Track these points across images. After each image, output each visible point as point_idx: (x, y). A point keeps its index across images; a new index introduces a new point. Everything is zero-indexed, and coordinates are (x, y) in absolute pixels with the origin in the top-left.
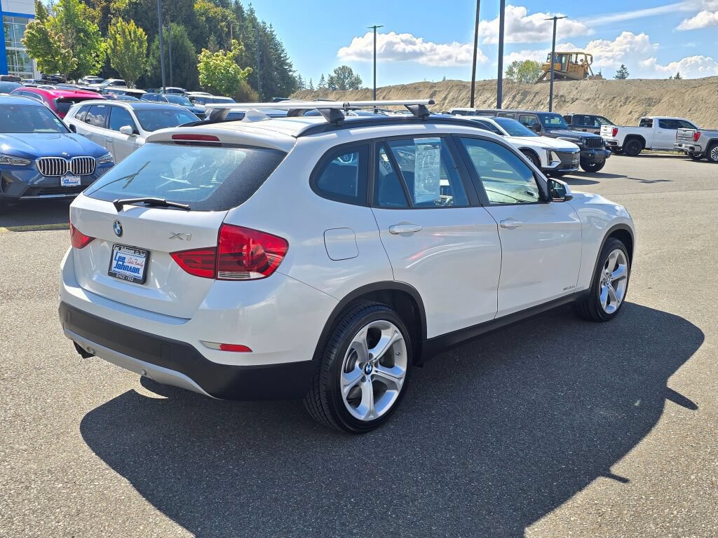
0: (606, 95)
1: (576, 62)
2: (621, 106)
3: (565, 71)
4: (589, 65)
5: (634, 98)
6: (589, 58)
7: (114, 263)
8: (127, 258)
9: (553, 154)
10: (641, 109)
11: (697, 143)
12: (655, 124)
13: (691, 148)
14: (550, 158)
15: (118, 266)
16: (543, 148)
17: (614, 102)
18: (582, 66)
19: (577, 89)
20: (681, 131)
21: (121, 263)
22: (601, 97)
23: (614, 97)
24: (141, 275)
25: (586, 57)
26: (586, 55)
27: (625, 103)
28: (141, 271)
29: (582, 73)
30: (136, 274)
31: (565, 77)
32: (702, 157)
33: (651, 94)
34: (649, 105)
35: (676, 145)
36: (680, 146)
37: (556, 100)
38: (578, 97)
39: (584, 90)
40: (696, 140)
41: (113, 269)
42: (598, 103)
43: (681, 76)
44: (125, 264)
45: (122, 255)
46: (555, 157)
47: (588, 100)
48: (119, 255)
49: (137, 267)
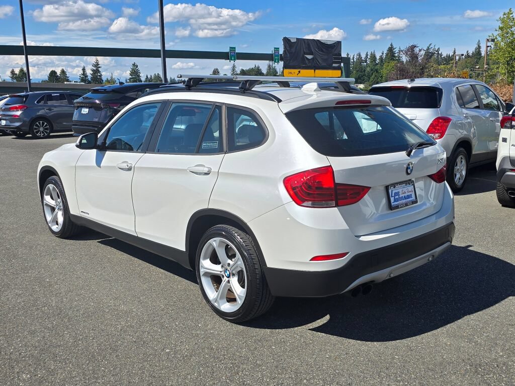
7: (392, 199)
8: (400, 190)
15: (396, 200)
21: (397, 197)
24: (414, 198)
28: (413, 196)
30: (411, 199)
41: (392, 204)
44: (400, 196)
45: (397, 191)
48: (394, 192)
49: (409, 194)
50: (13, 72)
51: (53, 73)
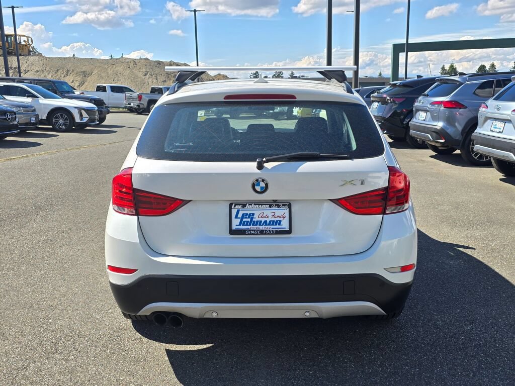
0: (51, 68)
1: (20, 42)
2: (64, 76)
3: (12, 48)
4: (30, 45)
5: (73, 71)
6: (30, 39)
7: (236, 221)
8: (256, 212)
9: (83, 112)
10: (80, 78)
11: (142, 102)
12: (108, 89)
13: (137, 106)
14: (81, 115)
15: (243, 223)
16: (76, 108)
17: (59, 73)
18: (26, 46)
19: (26, 62)
20: (128, 94)
21: (248, 220)
22: (47, 69)
23: (58, 70)
24: (285, 226)
25: (28, 39)
26: (28, 38)
27: (67, 74)
28: (285, 223)
29: (26, 51)
30: (277, 226)
31: (13, 54)
32: (143, 112)
33: (84, 69)
34: (85, 76)
35: (126, 104)
36: (129, 104)
37: (11, 71)
38: (29, 69)
39: (32, 64)
40: (140, 100)
41: (236, 227)
42: (46, 74)
43: (76, 56)
44: (255, 220)
45: (249, 212)
46: (84, 114)
47: (38, 71)
48: (242, 212)
49: (276, 219)
50: (443, 69)
51: (482, 68)
